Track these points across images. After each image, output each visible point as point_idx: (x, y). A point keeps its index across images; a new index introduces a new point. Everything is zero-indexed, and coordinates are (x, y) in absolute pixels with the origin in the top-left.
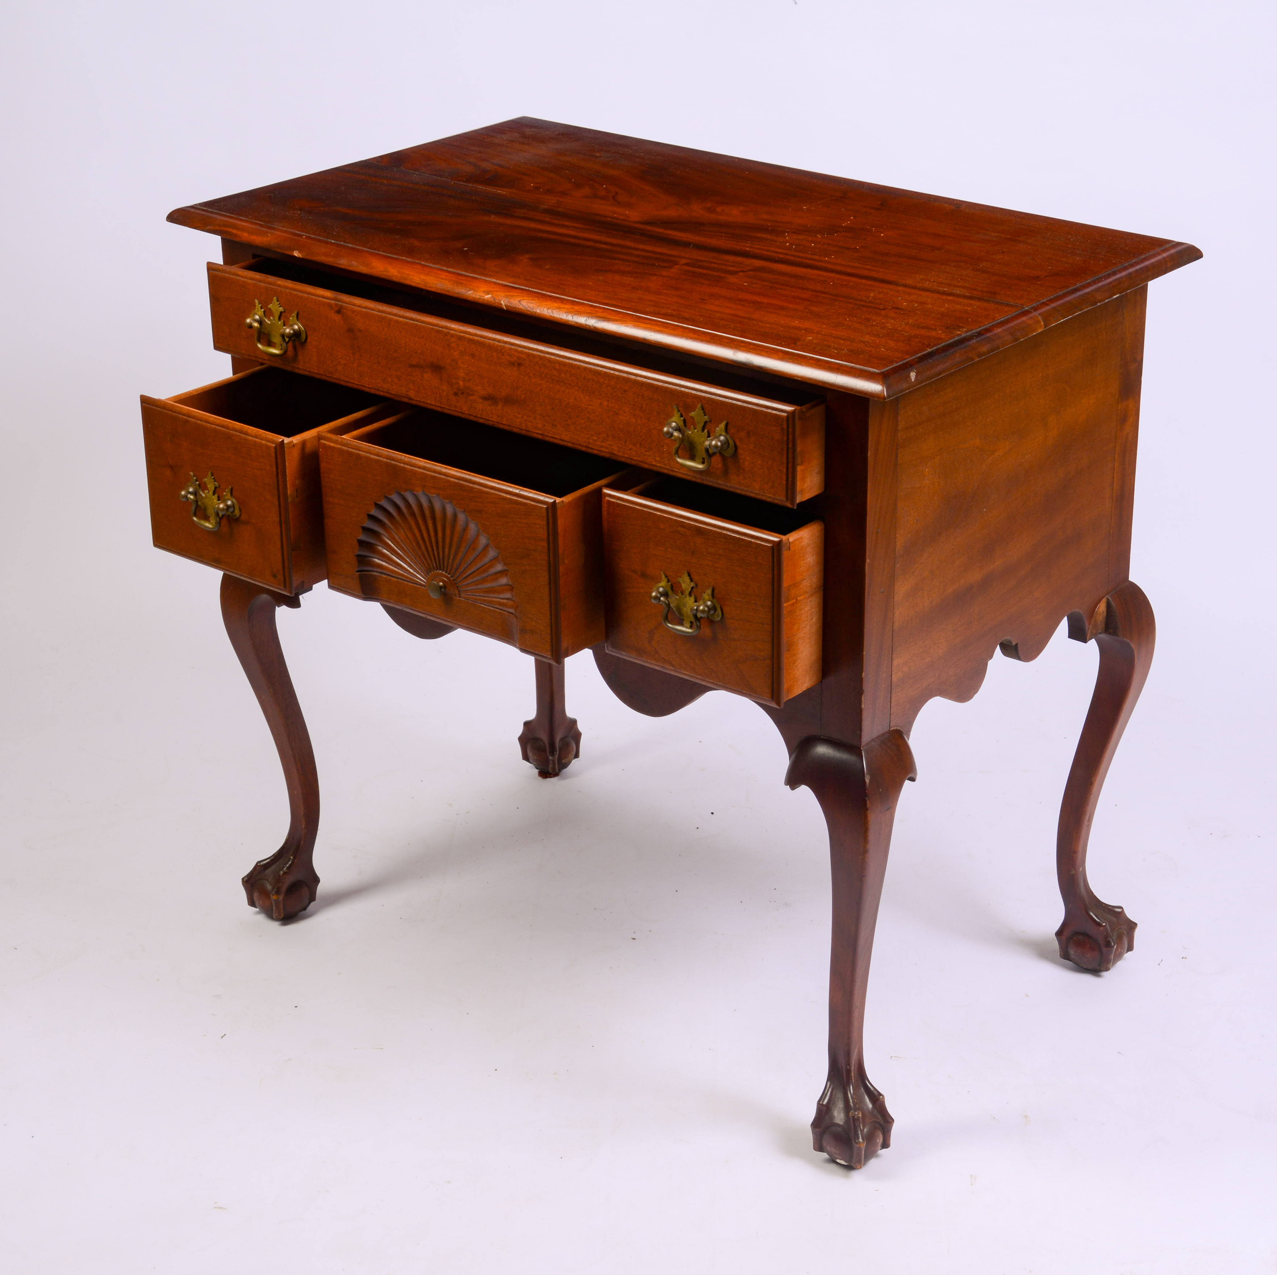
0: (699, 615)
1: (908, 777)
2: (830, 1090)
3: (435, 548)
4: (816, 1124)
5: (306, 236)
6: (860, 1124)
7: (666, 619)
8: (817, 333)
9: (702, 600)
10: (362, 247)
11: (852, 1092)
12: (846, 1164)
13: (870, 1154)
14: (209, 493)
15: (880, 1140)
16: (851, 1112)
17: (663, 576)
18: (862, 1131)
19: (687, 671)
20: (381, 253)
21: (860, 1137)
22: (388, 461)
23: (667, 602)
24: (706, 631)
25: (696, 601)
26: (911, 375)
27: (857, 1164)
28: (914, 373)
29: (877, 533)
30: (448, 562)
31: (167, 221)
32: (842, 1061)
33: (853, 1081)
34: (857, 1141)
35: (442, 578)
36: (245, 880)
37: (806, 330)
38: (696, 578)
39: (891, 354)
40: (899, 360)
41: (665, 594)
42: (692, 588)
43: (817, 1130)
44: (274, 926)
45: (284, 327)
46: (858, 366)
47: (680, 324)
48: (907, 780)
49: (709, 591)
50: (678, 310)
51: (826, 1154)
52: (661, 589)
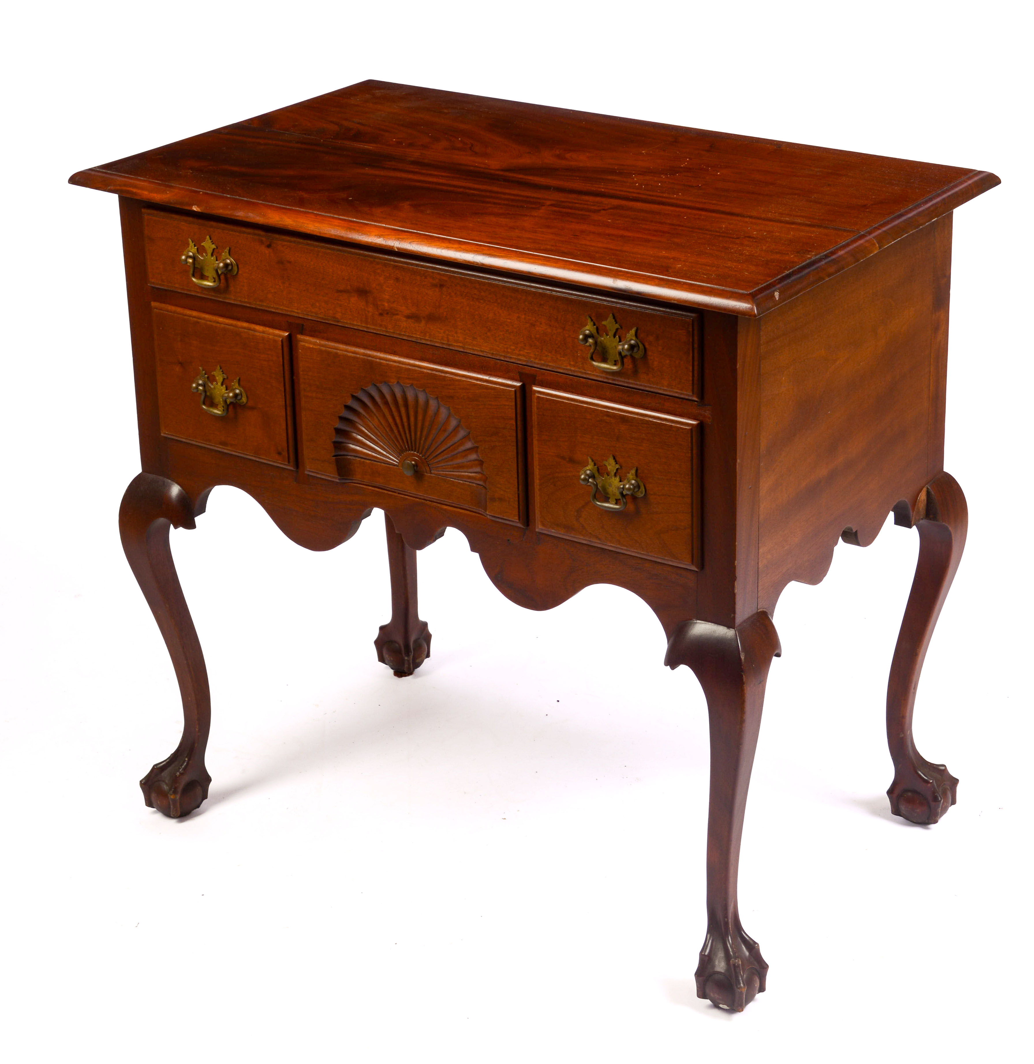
0: (624, 493)
1: (775, 653)
2: (710, 941)
3: (407, 432)
4: (700, 974)
5: (203, 192)
6: (740, 970)
7: (595, 497)
8: (684, 261)
9: (626, 480)
10: (257, 200)
11: (730, 942)
12: (728, 1008)
13: (750, 998)
14: (217, 384)
15: (757, 985)
16: (731, 960)
17: (590, 460)
18: (742, 977)
19: (613, 543)
20: (275, 205)
21: (742, 983)
22: (365, 357)
23: (595, 483)
24: (631, 507)
25: (620, 481)
26: (775, 295)
27: (739, 1007)
28: (778, 293)
29: (745, 436)
30: (420, 443)
31: (69, 183)
32: (720, 915)
33: (731, 932)
34: (739, 986)
35: (413, 457)
36: (143, 782)
37: (674, 258)
38: (620, 459)
39: (754, 277)
40: (762, 282)
41: (593, 476)
42: (617, 470)
43: (701, 978)
44: (172, 823)
45: (217, 262)
46: (728, 289)
47: (561, 258)
48: (775, 656)
49: (633, 472)
50: (556, 246)
51: (708, 1000)
52: (588, 472)
